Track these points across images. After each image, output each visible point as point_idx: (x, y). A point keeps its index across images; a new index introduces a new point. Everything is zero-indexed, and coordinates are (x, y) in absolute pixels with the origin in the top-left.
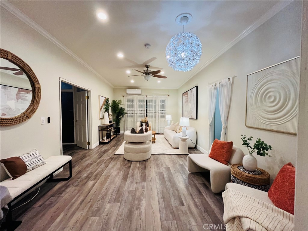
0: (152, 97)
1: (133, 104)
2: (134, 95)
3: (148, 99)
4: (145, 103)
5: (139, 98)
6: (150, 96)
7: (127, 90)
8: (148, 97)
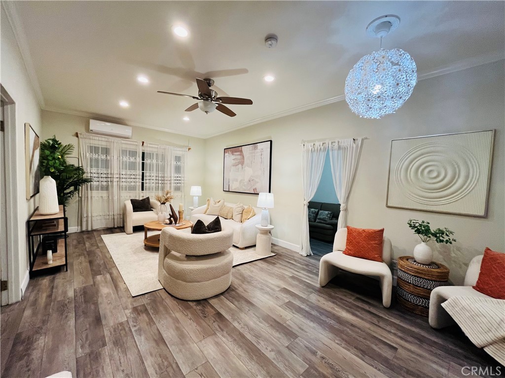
0: (156, 146)
1: (108, 158)
2: (110, 137)
3: (147, 150)
4: (139, 160)
5: (124, 146)
6: (151, 146)
7: (92, 121)
8: (147, 147)
